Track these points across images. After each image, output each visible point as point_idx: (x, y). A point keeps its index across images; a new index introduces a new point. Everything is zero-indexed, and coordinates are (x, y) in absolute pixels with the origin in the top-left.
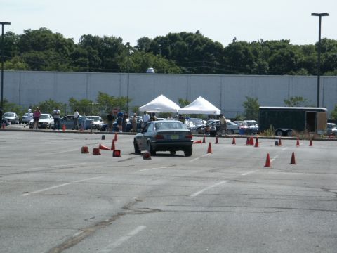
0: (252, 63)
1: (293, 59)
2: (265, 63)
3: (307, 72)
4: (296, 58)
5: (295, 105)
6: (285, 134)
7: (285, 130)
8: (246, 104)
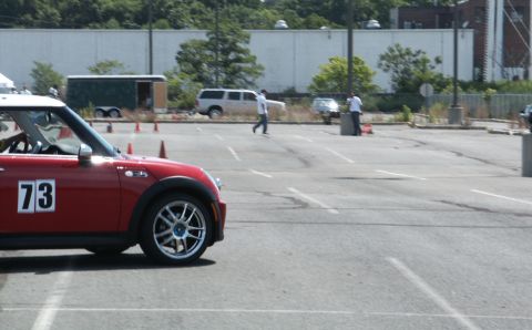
0: (36, 12)
1: (95, 5)
2: (56, 11)
3: (118, 24)
4: (100, 4)
5: (105, 73)
6: (106, 114)
7: (106, 108)
8: (35, 71)
